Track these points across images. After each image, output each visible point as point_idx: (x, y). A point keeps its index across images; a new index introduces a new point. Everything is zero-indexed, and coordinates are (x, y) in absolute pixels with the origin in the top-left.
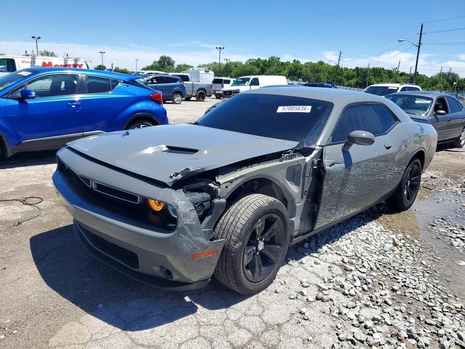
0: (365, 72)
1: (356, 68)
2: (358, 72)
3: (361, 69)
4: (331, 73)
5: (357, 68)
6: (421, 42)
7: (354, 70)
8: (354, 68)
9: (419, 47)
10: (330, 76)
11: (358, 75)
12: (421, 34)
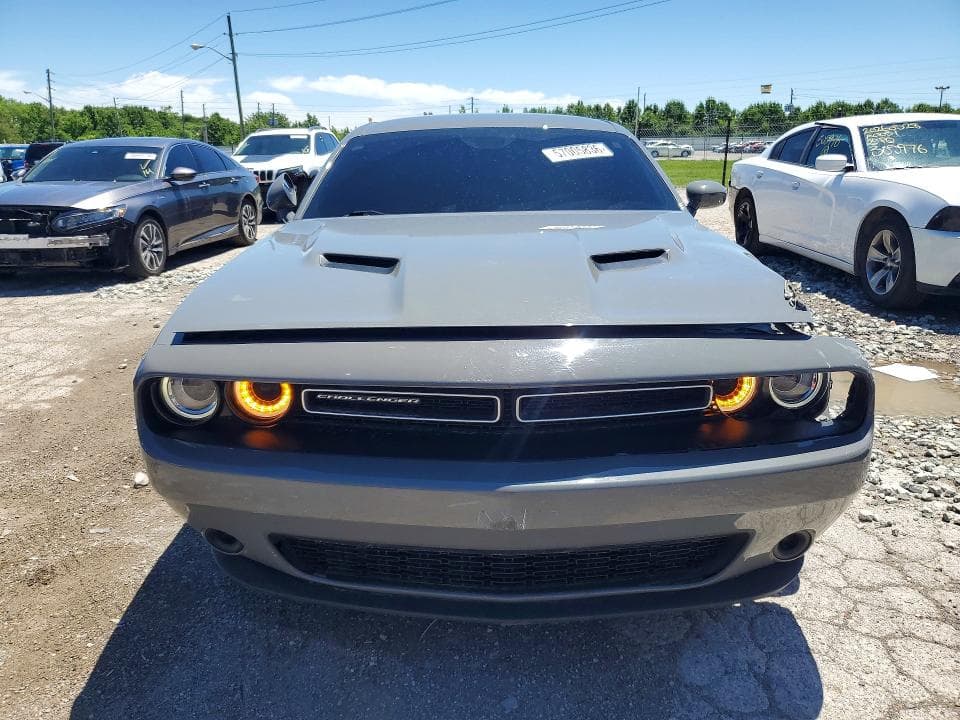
0: (110, 118)
1: (86, 108)
2: (93, 117)
3: (100, 111)
4: (28, 121)
5: (89, 110)
6: (236, 51)
7: (82, 114)
8: (80, 108)
9: (234, 60)
10: (26, 129)
11: (95, 124)
12: (231, 35)
